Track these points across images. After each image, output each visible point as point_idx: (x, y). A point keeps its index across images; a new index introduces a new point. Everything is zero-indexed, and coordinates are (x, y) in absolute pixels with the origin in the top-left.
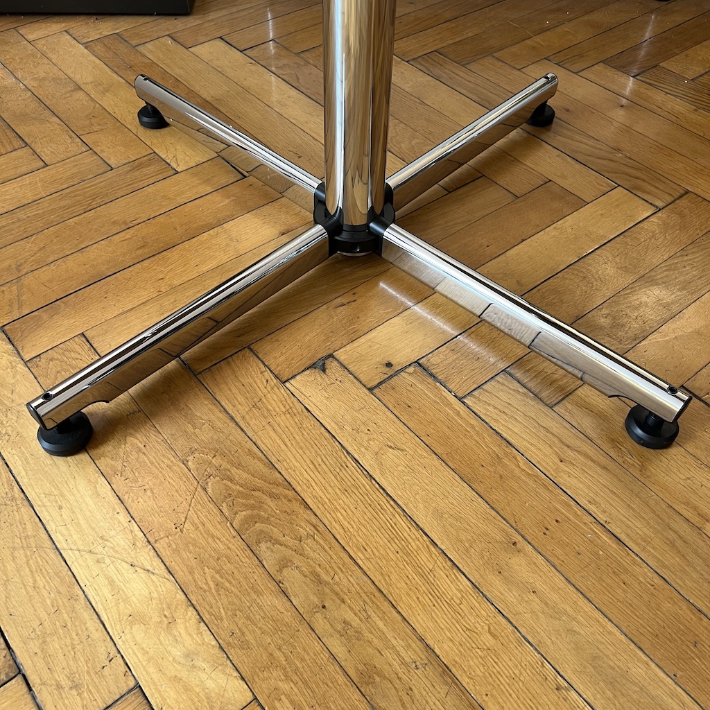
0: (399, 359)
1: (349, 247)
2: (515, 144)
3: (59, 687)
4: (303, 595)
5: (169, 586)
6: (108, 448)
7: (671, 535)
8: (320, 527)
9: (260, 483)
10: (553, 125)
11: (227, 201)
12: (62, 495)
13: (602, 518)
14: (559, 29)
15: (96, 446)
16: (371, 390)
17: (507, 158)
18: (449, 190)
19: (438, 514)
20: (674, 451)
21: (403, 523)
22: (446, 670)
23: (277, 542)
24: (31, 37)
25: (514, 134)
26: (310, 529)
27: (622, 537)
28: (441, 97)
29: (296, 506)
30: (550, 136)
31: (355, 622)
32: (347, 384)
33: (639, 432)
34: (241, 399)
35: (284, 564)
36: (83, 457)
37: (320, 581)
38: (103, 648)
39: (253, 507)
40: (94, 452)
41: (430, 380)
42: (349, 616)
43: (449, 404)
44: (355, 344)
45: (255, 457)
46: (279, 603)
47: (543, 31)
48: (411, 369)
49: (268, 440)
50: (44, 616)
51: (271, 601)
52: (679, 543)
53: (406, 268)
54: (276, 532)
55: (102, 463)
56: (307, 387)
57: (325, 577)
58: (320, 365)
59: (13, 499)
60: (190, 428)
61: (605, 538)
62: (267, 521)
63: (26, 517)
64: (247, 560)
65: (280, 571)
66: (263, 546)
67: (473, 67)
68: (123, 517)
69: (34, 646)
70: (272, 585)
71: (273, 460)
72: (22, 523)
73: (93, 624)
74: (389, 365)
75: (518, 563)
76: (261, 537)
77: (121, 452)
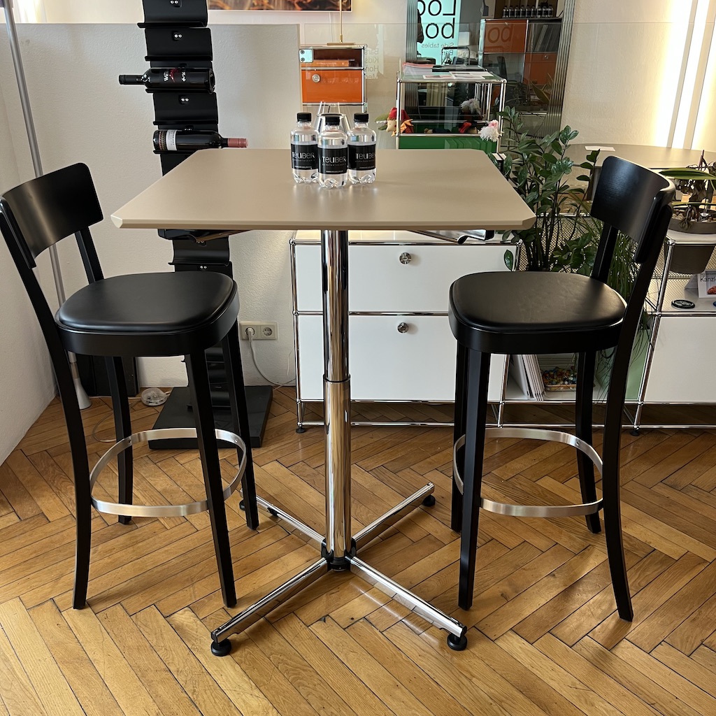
0: (356, 617)
1: (336, 567)
2: (418, 516)
4: (316, 704)
5: (265, 702)
6: (238, 653)
7: (458, 682)
8: (323, 681)
9: (299, 666)
10: (436, 506)
11: (283, 546)
12: (222, 671)
13: (432, 676)
15: (233, 653)
16: (344, 629)
17: (411, 523)
18: (383, 539)
19: (369, 676)
20: (466, 652)
21: (355, 679)
23: (306, 686)
24: (182, 462)
25: (416, 511)
26: (319, 682)
27: (439, 683)
28: (382, 490)
29: (313, 674)
30: (433, 512)
31: (336, 712)
32: (334, 627)
33: (451, 644)
34: (291, 634)
35: (309, 694)
36: (229, 657)
37: (323, 699)
39: (296, 674)
40: (233, 655)
41: (370, 625)
42: (333, 711)
43: (376, 634)
44: (338, 610)
45: (297, 655)
46: (307, 706)
47: (436, 453)
48: (362, 620)
49: (302, 649)
51: (304, 706)
52: (461, 685)
53: (361, 576)
54: (305, 683)
55: (236, 659)
56: (318, 629)
57: (324, 697)
58: (323, 619)
59: (203, 672)
60: (270, 645)
61: (433, 683)
62: (302, 679)
63: (209, 679)
64: (294, 692)
65: (307, 696)
66: (301, 687)
67: (400, 474)
68: (246, 679)
70: (304, 701)
71: (304, 657)
72: (207, 681)
74: (352, 619)
75: (398, 692)
76: (300, 685)
77: (243, 654)
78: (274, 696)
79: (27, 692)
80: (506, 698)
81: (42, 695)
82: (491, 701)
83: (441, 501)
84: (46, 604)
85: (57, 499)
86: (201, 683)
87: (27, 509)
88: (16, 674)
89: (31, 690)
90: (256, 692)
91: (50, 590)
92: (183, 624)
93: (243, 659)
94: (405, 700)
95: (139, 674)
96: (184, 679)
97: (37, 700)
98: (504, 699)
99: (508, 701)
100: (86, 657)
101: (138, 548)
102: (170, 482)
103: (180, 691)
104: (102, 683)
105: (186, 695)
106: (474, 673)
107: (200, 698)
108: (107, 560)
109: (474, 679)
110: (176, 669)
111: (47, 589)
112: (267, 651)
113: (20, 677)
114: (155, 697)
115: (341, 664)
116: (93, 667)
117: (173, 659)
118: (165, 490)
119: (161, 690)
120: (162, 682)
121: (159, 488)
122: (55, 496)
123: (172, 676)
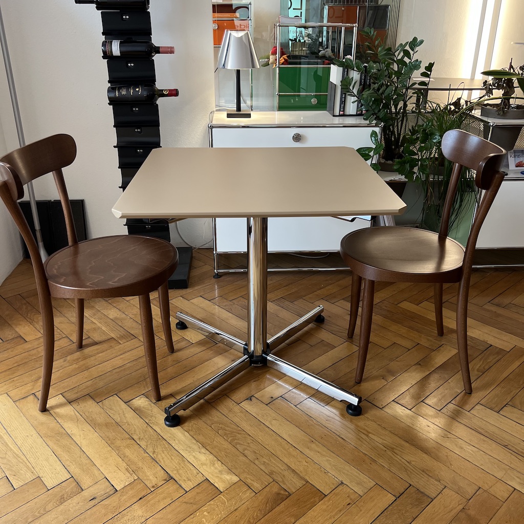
0: (275, 396)
1: (256, 362)
2: (311, 329)
3: (184, 480)
4: (251, 456)
5: (211, 457)
6: (186, 424)
7: (359, 437)
8: (254, 441)
9: (235, 431)
10: (325, 322)
11: (212, 352)
12: (174, 437)
13: (338, 434)
14: (327, 288)
15: (182, 424)
16: (267, 405)
17: (309, 334)
18: (289, 345)
19: (290, 435)
20: (361, 417)
21: (279, 438)
22: (293, 471)
23: (242, 445)
25: (310, 326)
26: (252, 441)
27: (344, 438)
28: (284, 314)
29: (247, 436)
30: (323, 326)
31: (267, 461)
32: (259, 404)
33: (350, 411)
34: (226, 409)
35: (245, 450)
36: (179, 427)
37: (256, 453)
38: (195, 472)
39: (233, 437)
40: (182, 426)
41: (286, 401)
42: (265, 460)
43: (292, 407)
44: (260, 392)
45: (232, 424)
46: (244, 458)
47: (321, 289)
48: (279, 398)
49: (236, 420)
50: (176, 465)
51: (242, 458)
52: (361, 439)
53: (276, 368)
54: (241, 443)
55: (185, 428)
56: (246, 405)
57: (256, 452)
58: (250, 399)
59: (159, 439)
60: (211, 418)
61: (339, 439)
62: (238, 440)
63: (165, 443)
64: (234, 450)
66: (238, 446)
67: (295, 303)
68: (194, 441)
69: (175, 472)
70: (242, 454)
71: (238, 425)
72: (164, 444)
73: (191, 467)
74: (272, 398)
75: (313, 446)
76: (237, 444)
77: (190, 425)
78: (217, 453)
79: (19, 459)
80: (396, 446)
81: (31, 460)
82: (385, 449)
83: (328, 319)
84: (29, 397)
85: (31, 326)
86: (159, 447)
87: (8, 334)
88: (9, 447)
89: (23, 457)
90: (203, 450)
91: (31, 388)
92: (140, 406)
93: (190, 428)
94: (320, 450)
95: (109, 442)
96: (145, 444)
97: (28, 464)
98: (395, 447)
99: (398, 449)
100: (64, 432)
101: (99, 357)
102: (119, 313)
103: (142, 452)
104: (80, 450)
105: (148, 455)
106: (370, 431)
107: (159, 456)
108: (75, 366)
109: (370, 435)
110: (137, 437)
111: (29, 387)
112: (208, 422)
113: (13, 448)
114: (123, 457)
115: (267, 429)
116: (71, 439)
117: (135, 431)
118: (116, 318)
119: (127, 452)
120: (128, 446)
121: (111, 317)
122: (29, 324)
123: (135, 443)
